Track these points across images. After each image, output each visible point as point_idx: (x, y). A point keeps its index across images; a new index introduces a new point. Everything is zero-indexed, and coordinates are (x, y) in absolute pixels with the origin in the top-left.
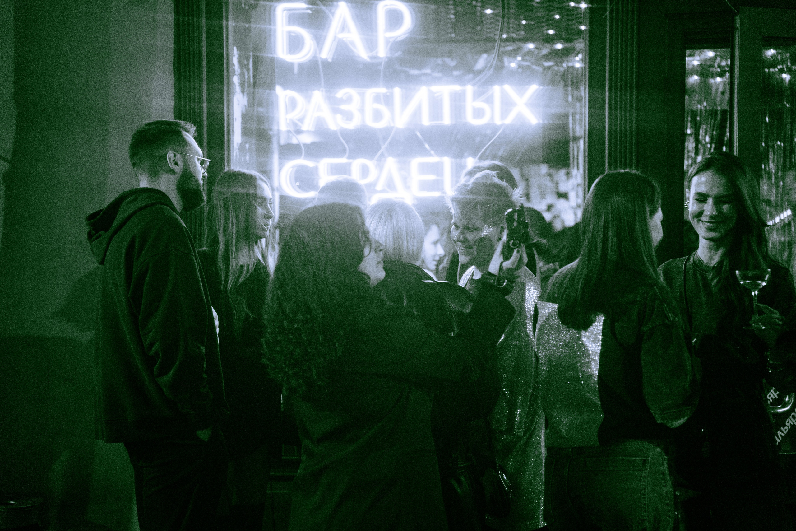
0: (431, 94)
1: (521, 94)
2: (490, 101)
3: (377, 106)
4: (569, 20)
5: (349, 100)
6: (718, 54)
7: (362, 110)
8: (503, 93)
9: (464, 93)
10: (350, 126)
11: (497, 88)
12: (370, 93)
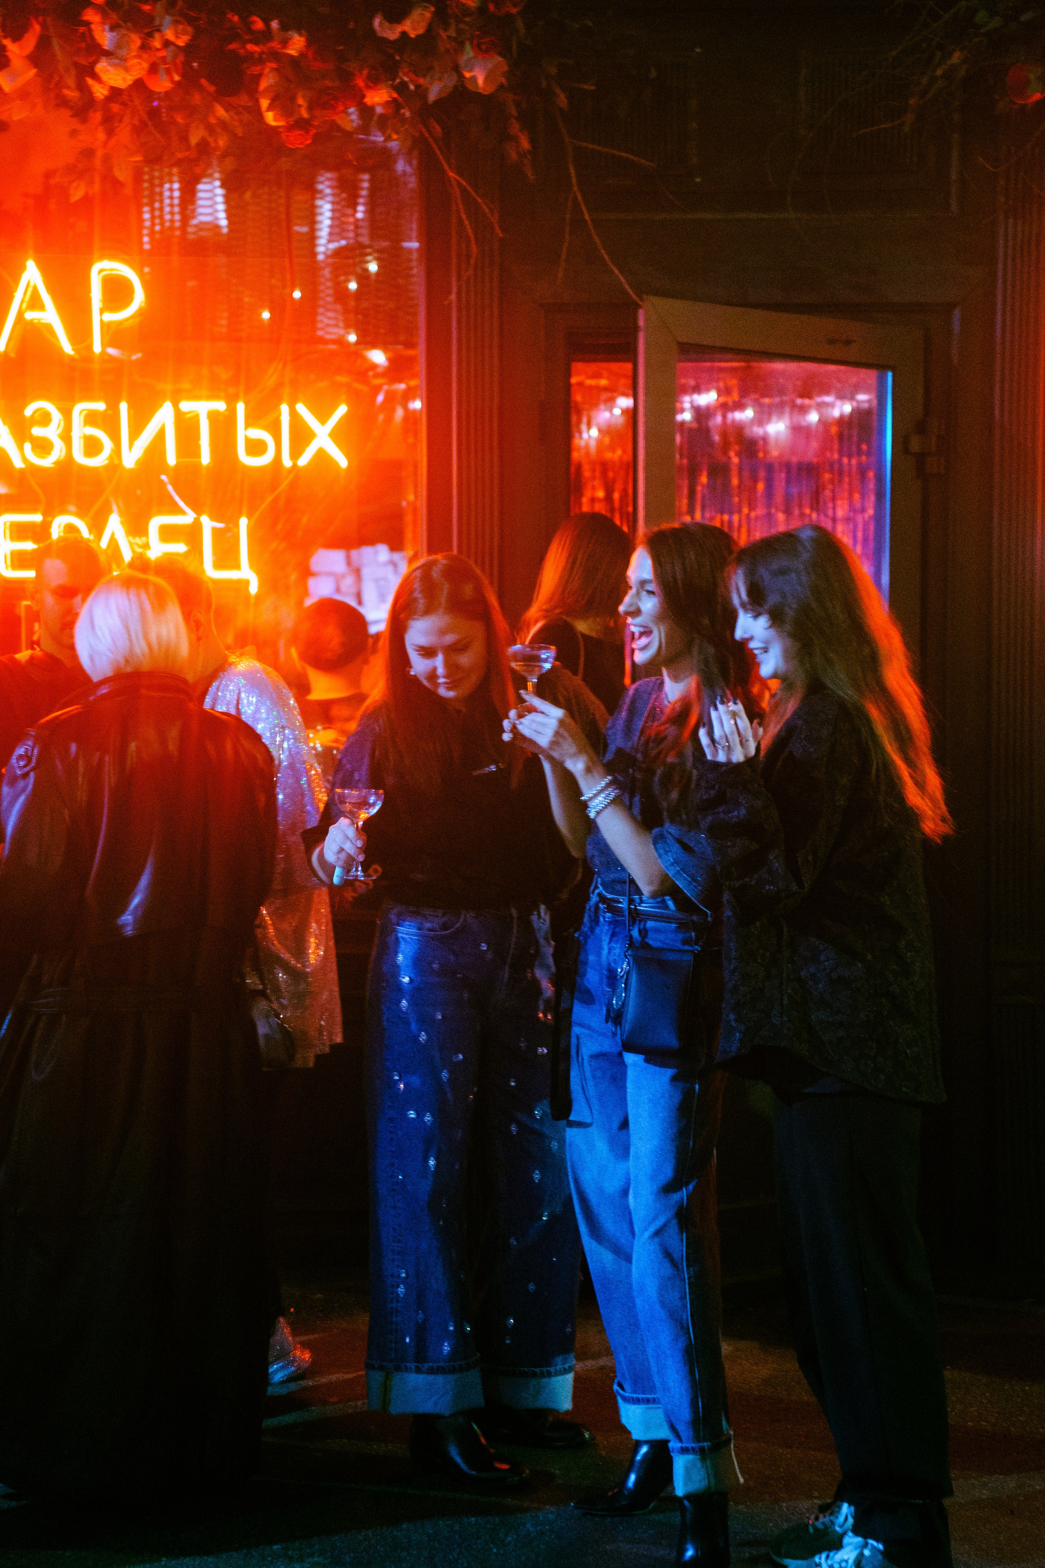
0: (179, 416)
1: (323, 418)
2: (275, 430)
3: (92, 431)
5: (44, 419)
7: (66, 437)
8: (294, 414)
9: (232, 413)
10: (47, 462)
11: (284, 408)
12: (81, 408)
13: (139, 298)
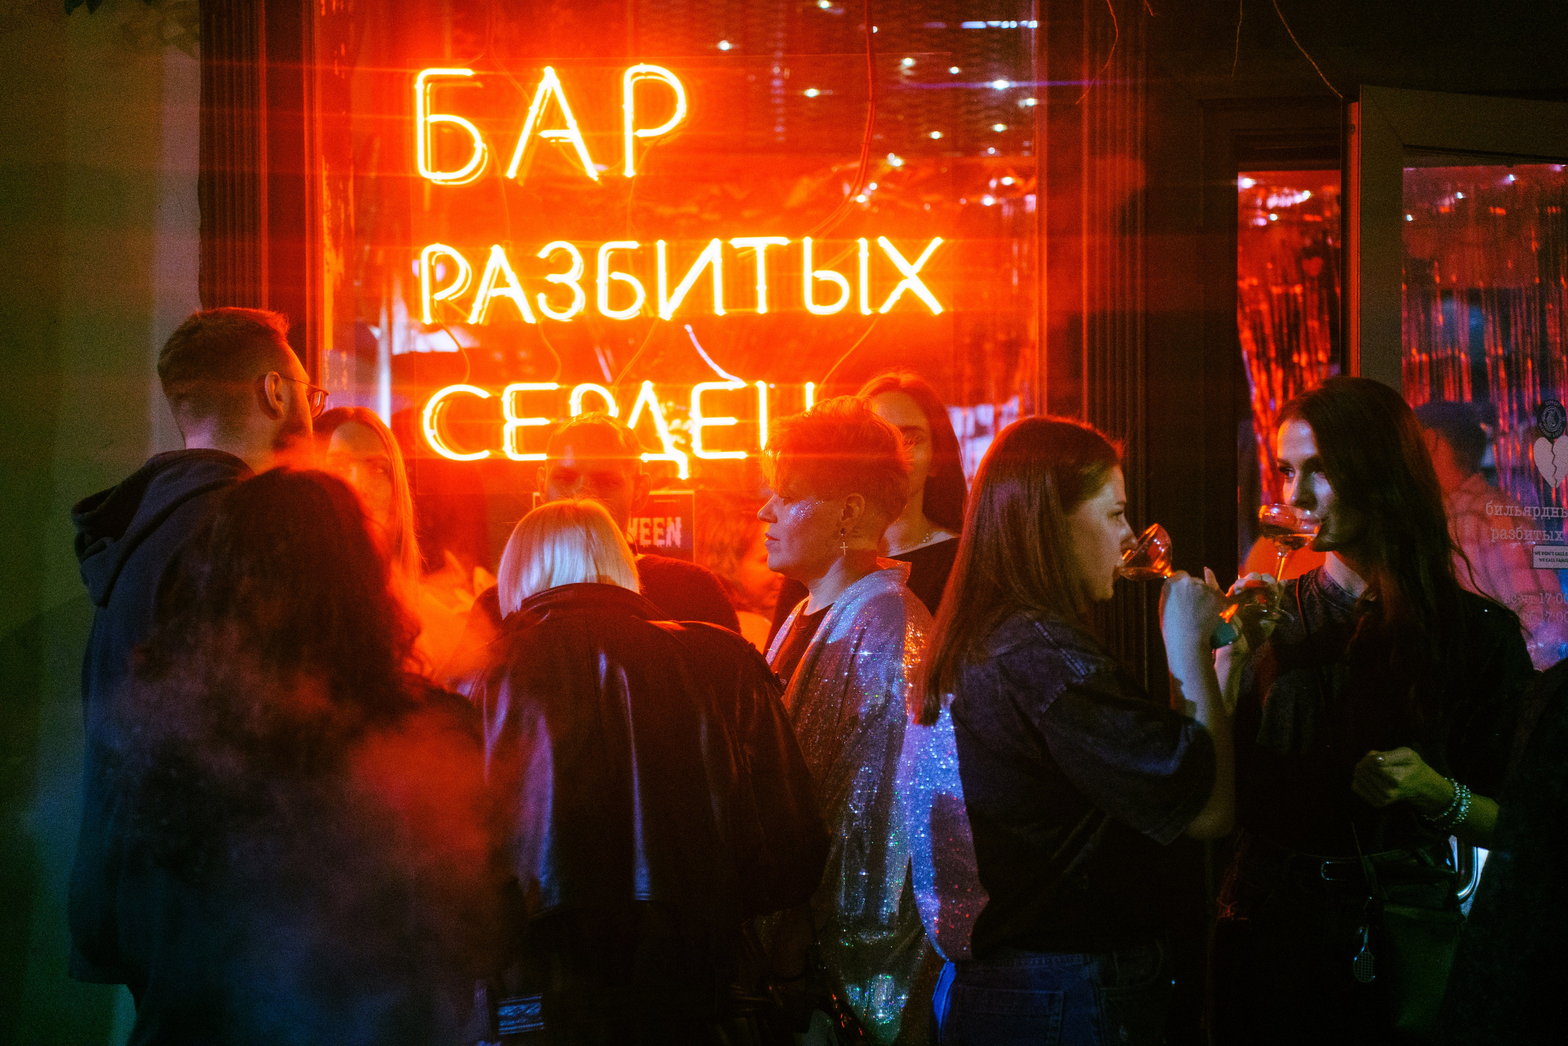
0: (729, 254)
1: (911, 255)
2: (849, 268)
3: (618, 276)
4: (969, 112)
5: (562, 263)
6: (1262, 182)
7: (589, 284)
8: (875, 251)
9: (797, 250)
10: (565, 317)
11: (863, 243)
12: (605, 250)
13: (681, 110)
